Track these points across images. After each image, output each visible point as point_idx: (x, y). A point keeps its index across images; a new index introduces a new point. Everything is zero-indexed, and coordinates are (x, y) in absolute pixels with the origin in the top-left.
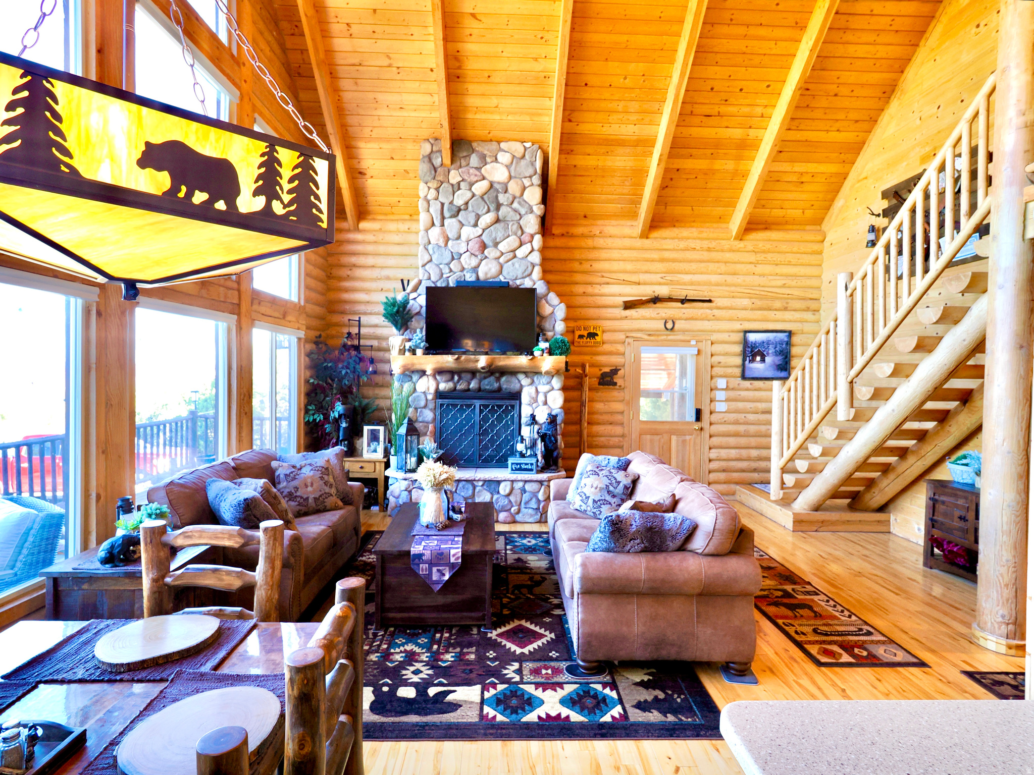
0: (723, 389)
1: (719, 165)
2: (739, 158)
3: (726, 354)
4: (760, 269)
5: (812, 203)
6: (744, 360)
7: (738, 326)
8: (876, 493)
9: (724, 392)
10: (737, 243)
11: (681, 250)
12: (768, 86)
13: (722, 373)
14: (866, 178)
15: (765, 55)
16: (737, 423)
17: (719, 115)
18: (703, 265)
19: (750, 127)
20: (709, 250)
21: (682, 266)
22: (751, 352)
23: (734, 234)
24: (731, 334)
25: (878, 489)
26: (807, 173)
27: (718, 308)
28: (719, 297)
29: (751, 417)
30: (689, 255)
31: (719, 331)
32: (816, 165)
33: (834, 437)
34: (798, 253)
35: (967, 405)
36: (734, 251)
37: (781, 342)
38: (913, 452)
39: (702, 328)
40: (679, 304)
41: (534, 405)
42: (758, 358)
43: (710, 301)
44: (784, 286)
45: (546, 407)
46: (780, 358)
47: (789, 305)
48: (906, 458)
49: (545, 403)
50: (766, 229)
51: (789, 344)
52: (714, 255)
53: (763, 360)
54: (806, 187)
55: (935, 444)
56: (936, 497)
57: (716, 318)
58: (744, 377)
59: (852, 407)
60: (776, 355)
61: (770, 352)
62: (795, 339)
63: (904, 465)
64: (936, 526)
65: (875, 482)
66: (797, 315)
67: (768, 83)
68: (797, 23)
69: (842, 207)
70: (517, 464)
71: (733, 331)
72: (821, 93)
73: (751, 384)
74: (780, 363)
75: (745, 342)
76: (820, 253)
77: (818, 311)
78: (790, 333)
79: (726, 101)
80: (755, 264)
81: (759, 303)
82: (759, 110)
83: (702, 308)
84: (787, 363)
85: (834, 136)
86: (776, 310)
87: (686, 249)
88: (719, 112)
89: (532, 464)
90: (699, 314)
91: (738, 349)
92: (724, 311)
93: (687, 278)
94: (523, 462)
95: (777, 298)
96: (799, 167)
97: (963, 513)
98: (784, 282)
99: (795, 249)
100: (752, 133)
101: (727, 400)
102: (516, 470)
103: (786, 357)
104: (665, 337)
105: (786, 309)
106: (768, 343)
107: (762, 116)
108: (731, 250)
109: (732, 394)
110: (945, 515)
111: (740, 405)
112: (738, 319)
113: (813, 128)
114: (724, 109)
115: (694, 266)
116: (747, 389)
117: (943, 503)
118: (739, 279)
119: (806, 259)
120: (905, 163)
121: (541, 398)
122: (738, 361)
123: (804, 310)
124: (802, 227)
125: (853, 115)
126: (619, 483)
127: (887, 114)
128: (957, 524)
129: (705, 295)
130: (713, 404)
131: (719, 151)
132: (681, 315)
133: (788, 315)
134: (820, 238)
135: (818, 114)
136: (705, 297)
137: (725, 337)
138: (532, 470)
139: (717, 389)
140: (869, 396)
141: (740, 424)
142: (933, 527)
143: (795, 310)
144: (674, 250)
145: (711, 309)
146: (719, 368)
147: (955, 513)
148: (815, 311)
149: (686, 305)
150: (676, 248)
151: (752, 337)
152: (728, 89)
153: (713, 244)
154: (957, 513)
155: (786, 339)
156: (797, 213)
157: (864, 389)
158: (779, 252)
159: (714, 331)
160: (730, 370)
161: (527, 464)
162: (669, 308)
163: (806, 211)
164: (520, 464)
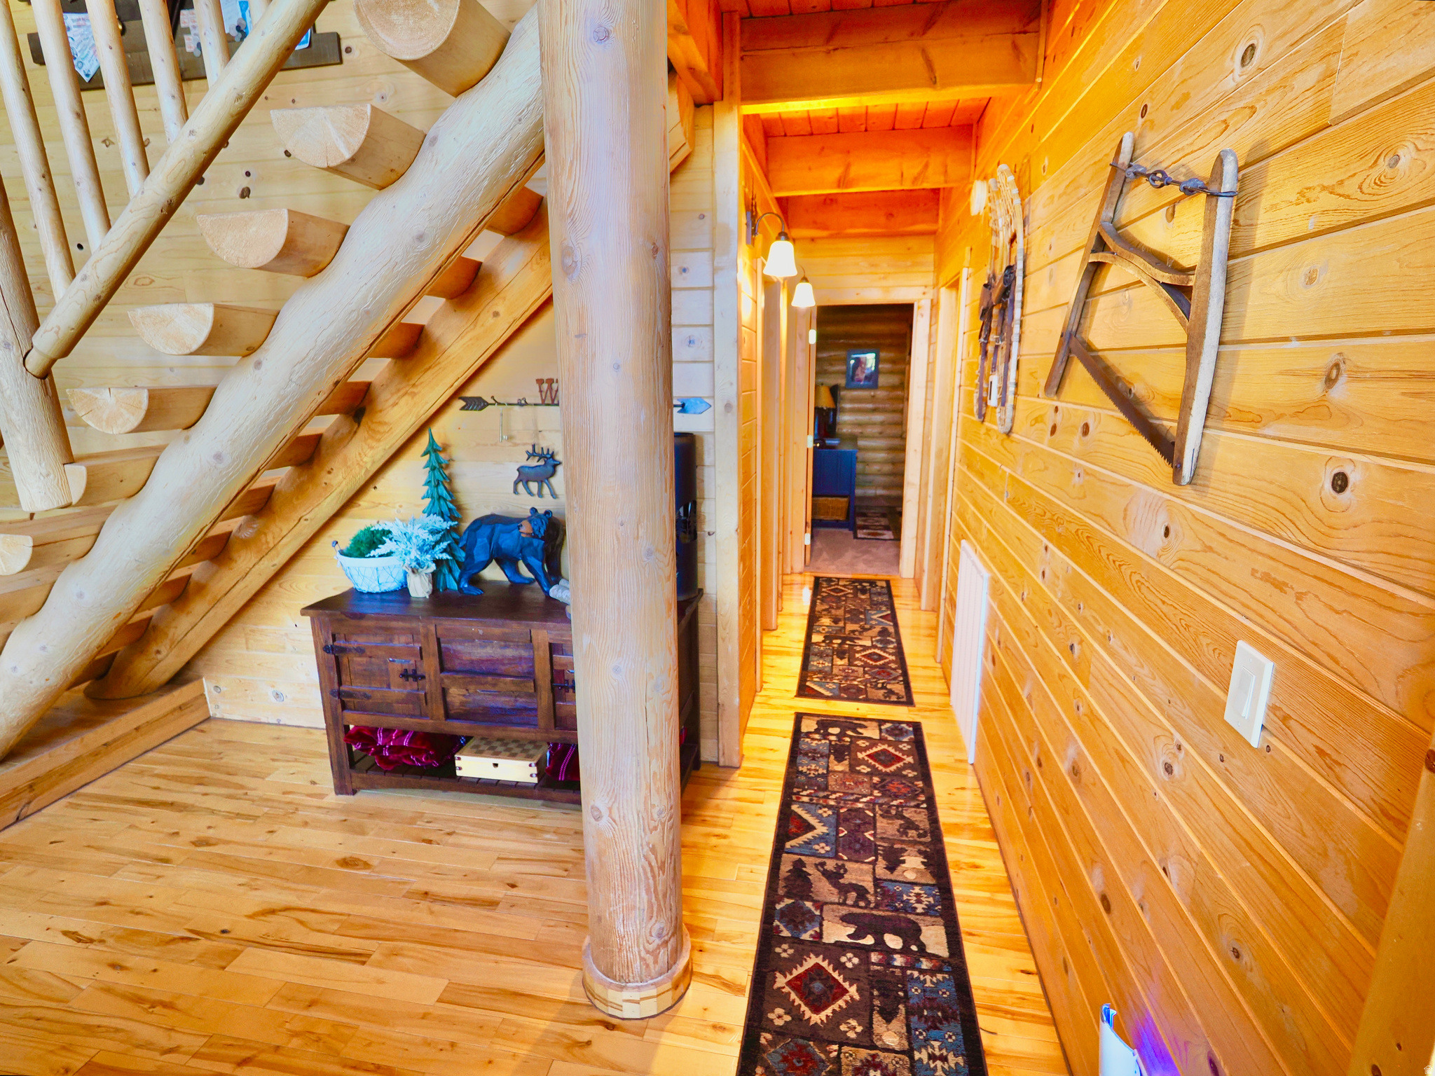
8: (164, 652)
25: (167, 642)
33: (24, 562)
35: (364, 420)
38: (246, 543)
48: (231, 559)
55: (296, 516)
56: (341, 643)
59: (70, 459)
63: (226, 578)
64: (351, 705)
65: (154, 627)
97: (409, 663)
110: (368, 675)
117: (360, 651)
128: (398, 690)
140: (135, 421)
142: (344, 707)
147: (391, 666)
154: (397, 666)
157: (107, 398)
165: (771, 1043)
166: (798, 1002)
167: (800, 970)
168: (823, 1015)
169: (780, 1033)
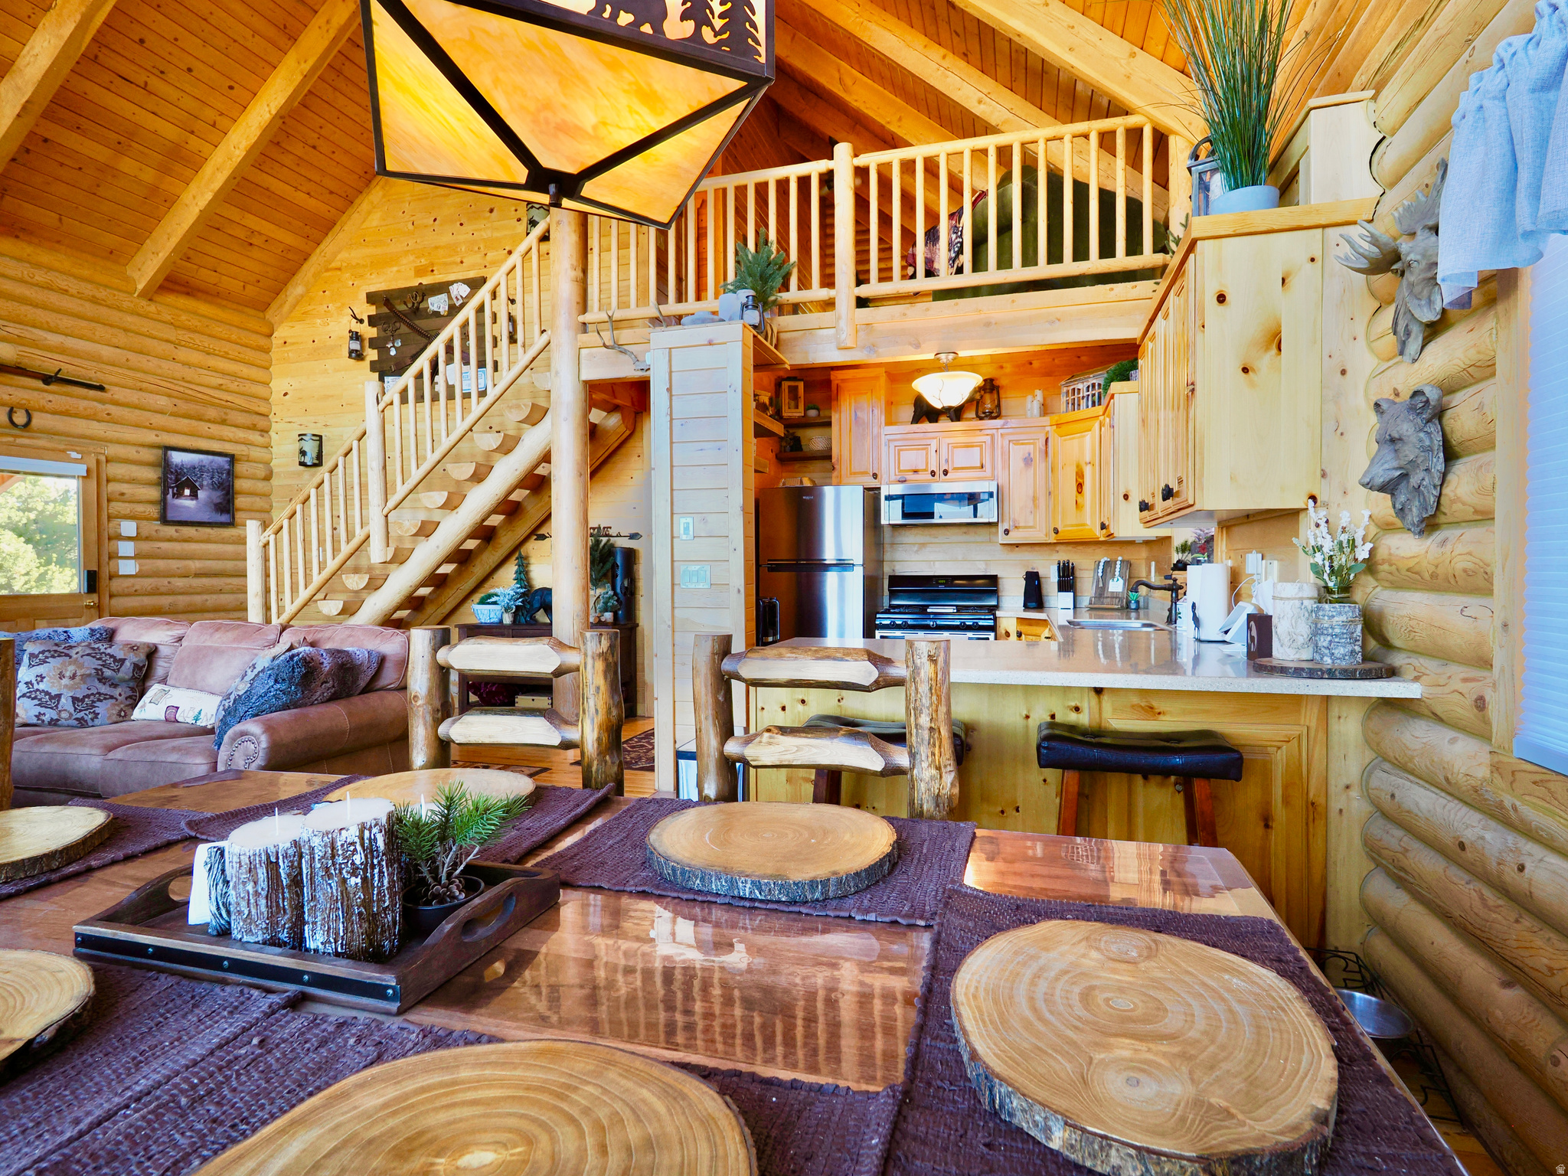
0: (130, 539)
1: (127, 165)
2: (164, 170)
3: (132, 481)
4: (183, 354)
5: (259, 277)
6: (165, 493)
7: (151, 437)
9: (131, 544)
10: (144, 303)
11: (37, 285)
12: (231, 88)
13: (128, 511)
14: (340, 269)
15: (235, 41)
16: (155, 592)
17: (145, 87)
18: (84, 323)
19: (192, 132)
20: (94, 300)
21: (42, 316)
22: (175, 481)
23: (140, 287)
24: (140, 449)
26: (260, 234)
27: (117, 403)
28: (116, 385)
29: (180, 583)
30: (54, 298)
31: (119, 442)
32: (272, 226)
33: (363, 585)
34: (237, 344)
35: (491, 543)
36: (139, 315)
37: (220, 471)
39: (88, 432)
40: (40, 384)
42: (187, 492)
43: (101, 388)
44: (219, 387)
46: (219, 493)
47: (228, 417)
50: (188, 294)
51: (231, 473)
52: (103, 312)
53: (194, 495)
54: (255, 253)
55: (456, 587)
57: (110, 419)
58: (164, 520)
59: (389, 545)
60: (214, 489)
61: (205, 483)
62: (240, 468)
66: (241, 434)
67: (232, 84)
68: (285, 27)
69: (302, 296)
71: (143, 445)
72: (297, 135)
73: (176, 531)
74: (218, 501)
75: (166, 465)
76: (267, 351)
77: (267, 432)
78: (232, 459)
79: (162, 72)
80: (177, 344)
81: (183, 407)
82: (209, 114)
83: (85, 398)
84: (229, 501)
85: (300, 198)
86: (209, 421)
87: (49, 288)
88: (146, 83)
90: (81, 408)
91: (153, 474)
92: (127, 410)
93: (54, 339)
95: (213, 404)
96: (252, 221)
98: (220, 381)
99: (234, 337)
100: (194, 142)
101: (137, 557)
103: (228, 493)
104: (11, 439)
105: (223, 422)
106: (202, 468)
107: (214, 125)
108: (134, 313)
109: (146, 546)
111: (161, 564)
112: (151, 427)
113: (279, 176)
114: (155, 83)
115: (66, 322)
116: (170, 540)
118: (152, 364)
119: (250, 355)
120: (395, 269)
122: (154, 493)
123: (249, 428)
124: (240, 308)
125: (329, 183)
126: (122, 661)
127: (366, 201)
129: (92, 375)
130: (112, 563)
131: (133, 144)
132: (43, 403)
133: (228, 432)
134: (265, 330)
135: (287, 160)
136: (90, 379)
137: (131, 452)
139: (120, 537)
140: (414, 531)
141: (162, 594)
143: (236, 426)
144: (22, 281)
145: (102, 402)
146: (120, 504)
148: (262, 431)
149: (52, 387)
150: (27, 278)
151: (177, 458)
152: (168, 57)
153: (102, 294)
155: (227, 467)
156: (235, 286)
157: (407, 523)
158: (209, 336)
159: (111, 441)
160: (140, 508)
162: (17, 386)
163: (248, 287)
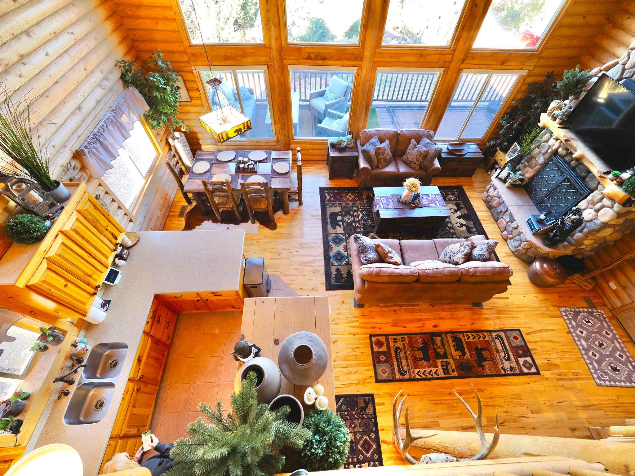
41: (590, 206)
45: (595, 213)
49: (597, 211)
70: (531, 221)
89: (535, 229)
94: (534, 223)
102: (529, 223)
121: (598, 206)
138: (532, 231)
161: (534, 226)
164: (532, 223)
165: (373, 428)
166: (370, 441)
167: (371, 451)
168: (364, 438)
169: (372, 431)
